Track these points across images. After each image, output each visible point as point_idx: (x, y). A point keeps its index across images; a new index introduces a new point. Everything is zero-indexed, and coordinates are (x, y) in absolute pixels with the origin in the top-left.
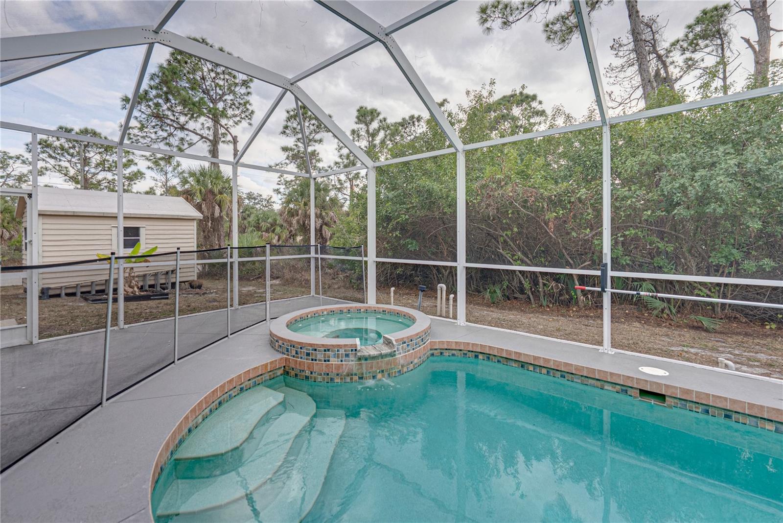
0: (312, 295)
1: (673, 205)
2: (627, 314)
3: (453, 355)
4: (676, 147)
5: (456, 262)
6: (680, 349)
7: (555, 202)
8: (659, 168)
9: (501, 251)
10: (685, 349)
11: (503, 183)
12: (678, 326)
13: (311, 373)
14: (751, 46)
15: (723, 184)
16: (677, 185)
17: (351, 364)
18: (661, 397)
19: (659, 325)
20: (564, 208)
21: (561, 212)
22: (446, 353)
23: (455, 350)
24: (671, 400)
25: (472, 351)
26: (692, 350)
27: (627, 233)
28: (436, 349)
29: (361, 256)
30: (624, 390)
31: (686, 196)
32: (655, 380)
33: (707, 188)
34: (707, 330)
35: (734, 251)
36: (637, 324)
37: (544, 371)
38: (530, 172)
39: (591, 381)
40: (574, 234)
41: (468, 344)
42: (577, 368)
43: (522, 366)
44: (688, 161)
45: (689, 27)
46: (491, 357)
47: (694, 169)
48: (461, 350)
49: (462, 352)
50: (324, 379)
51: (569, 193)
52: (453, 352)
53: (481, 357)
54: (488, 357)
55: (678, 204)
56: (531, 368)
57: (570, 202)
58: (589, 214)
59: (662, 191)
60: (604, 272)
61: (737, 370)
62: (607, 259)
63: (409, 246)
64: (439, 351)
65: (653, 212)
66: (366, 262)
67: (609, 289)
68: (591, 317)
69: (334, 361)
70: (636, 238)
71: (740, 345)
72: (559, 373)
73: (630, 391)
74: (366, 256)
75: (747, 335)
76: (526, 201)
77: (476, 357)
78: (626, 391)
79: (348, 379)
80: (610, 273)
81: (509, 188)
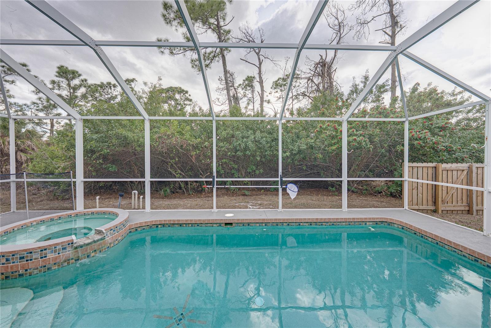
0: (12, 211)
1: (237, 151)
2: (223, 193)
3: (144, 229)
4: (238, 129)
5: (144, 178)
6: (238, 204)
7: (195, 147)
8: (233, 136)
9: (170, 170)
10: (240, 204)
11: (170, 137)
12: (239, 196)
13: (26, 270)
14: (259, 95)
15: (251, 145)
16: (238, 144)
17: (69, 252)
18: (231, 224)
19: (233, 196)
20: (199, 150)
21: (198, 152)
22: (139, 229)
23: (145, 226)
24: (234, 224)
25: (155, 225)
26: (242, 204)
27: (223, 161)
28: (133, 228)
29: (71, 178)
30: (220, 225)
31: (241, 148)
32: (229, 218)
33: (246, 145)
34: (247, 196)
35: (254, 167)
36: (226, 197)
37: (190, 225)
38: (184, 132)
39: (209, 225)
40: (203, 161)
41: (152, 221)
42: (204, 220)
43: (181, 226)
44: (241, 135)
45: (244, 80)
46: (165, 225)
47: (243, 138)
48: (148, 226)
49: (149, 226)
50: (40, 271)
51: (201, 143)
52: (144, 227)
53: (159, 226)
54: (164, 225)
55: (238, 150)
56: (185, 225)
57: (201, 147)
58: (209, 153)
59: (234, 145)
60: (214, 179)
61: (253, 208)
62: (215, 174)
63: (110, 169)
64: (135, 229)
65: (231, 153)
66: (75, 182)
67: (215, 186)
68: (210, 196)
69: (50, 256)
70: (226, 163)
71: (255, 199)
72: (196, 225)
73: (222, 225)
74: (74, 177)
75: (257, 195)
76: (182, 146)
77: (157, 227)
78: (221, 225)
79: (66, 264)
80: (216, 179)
81: (174, 139)
